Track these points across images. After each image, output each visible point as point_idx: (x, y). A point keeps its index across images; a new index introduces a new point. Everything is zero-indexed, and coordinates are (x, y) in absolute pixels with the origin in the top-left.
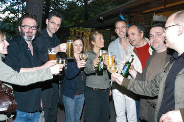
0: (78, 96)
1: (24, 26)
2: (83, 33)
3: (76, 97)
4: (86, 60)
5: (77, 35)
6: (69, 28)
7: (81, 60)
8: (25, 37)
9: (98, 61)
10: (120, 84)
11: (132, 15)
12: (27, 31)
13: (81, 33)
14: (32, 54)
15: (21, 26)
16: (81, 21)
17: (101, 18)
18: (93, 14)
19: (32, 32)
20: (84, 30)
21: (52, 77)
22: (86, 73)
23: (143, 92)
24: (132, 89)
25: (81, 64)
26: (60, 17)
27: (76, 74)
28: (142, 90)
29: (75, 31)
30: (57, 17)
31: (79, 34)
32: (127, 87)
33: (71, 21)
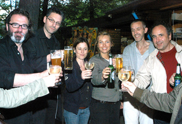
0: (82, 111)
1: (12, 24)
2: (87, 34)
3: (80, 111)
4: (92, 70)
5: (81, 36)
6: (70, 27)
7: (86, 69)
8: (13, 38)
9: (109, 71)
10: (132, 95)
11: (147, 12)
12: (15, 30)
13: (85, 33)
14: (23, 60)
15: (9, 24)
16: (86, 20)
17: (109, 16)
18: (100, 11)
19: (21, 32)
20: (89, 30)
21: (48, 92)
22: (94, 84)
23: (159, 106)
24: (145, 102)
25: (85, 75)
26: (60, 14)
27: (79, 86)
28: (158, 104)
29: (78, 31)
30: (57, 13)
31: (83, 34)
32: (140, 99)
33: (74, 19)
